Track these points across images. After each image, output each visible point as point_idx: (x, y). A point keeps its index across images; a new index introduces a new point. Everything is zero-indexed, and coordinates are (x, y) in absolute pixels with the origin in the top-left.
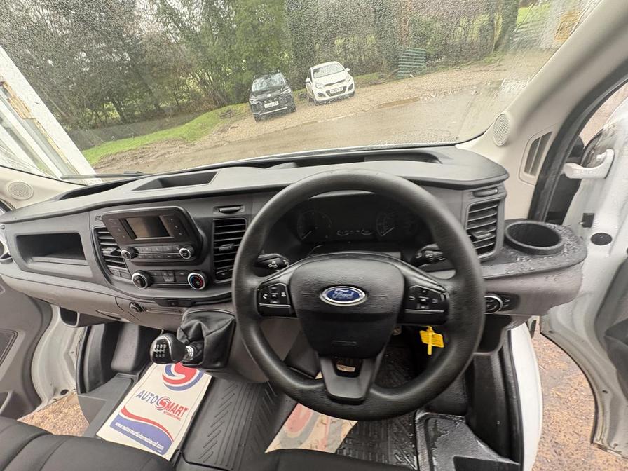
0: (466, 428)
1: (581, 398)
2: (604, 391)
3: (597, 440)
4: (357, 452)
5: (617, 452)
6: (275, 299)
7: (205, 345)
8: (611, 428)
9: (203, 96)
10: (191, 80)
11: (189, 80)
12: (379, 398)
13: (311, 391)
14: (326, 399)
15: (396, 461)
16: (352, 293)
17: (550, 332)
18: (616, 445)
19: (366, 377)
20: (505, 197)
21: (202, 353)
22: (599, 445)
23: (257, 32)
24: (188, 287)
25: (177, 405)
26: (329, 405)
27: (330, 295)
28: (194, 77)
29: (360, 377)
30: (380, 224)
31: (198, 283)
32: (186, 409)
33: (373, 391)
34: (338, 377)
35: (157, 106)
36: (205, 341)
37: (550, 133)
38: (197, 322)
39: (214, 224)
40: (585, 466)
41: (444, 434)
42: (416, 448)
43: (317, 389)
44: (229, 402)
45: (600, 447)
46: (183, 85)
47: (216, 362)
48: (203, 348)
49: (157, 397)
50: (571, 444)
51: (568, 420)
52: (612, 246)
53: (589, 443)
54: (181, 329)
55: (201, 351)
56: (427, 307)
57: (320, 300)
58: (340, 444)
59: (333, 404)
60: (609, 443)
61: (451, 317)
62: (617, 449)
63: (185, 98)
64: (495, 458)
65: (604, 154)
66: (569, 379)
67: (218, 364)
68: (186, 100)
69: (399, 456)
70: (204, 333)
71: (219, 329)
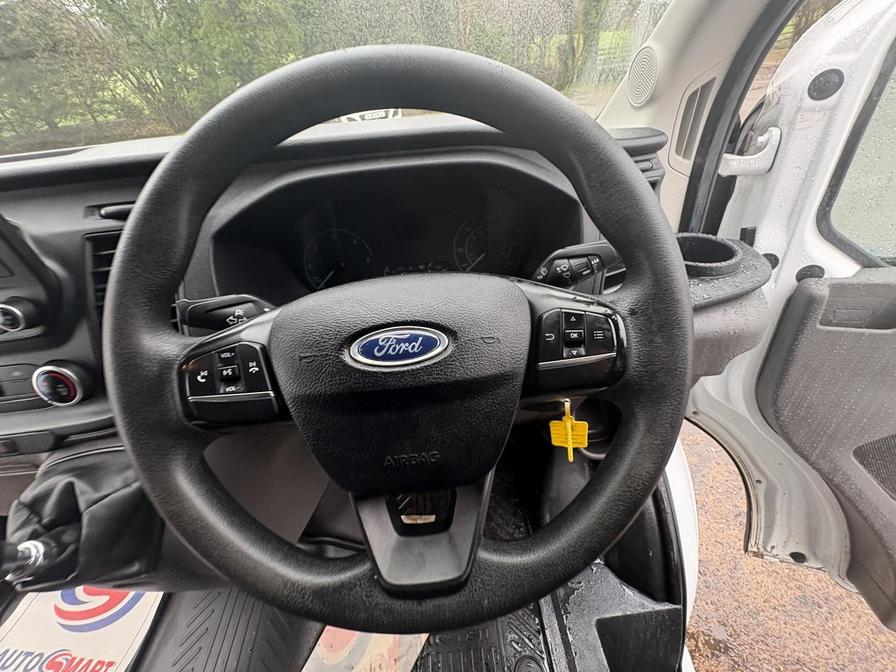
0: (606, 570)
1: (718, 496)
2: (757, 481)
3: (752, 548)
4: (451, 655)
5: (774, 556)
6: (230, 381)
7: (84, 531)
8: (766, 527)
9: (147, 112)
10: (119, 83)
11: (116, 81)
12: (500, 567)
13: (342, 586)
14: (381, 599)
15: (514, 652)
16: (421, 338)
17: (694, 413)
18: (773, 547)
19: (466, 526)
20: (662, 177)
21: (76, 552)
22: (754, 552)
23: (237, 14)
24: (38, 405)
25: (91, 661)
26: (390, 611)
27: (367, 351)
28: (125, 77)
29: (453, 528)
30: (460, 250)
31: (63, 391)
32: (111, 664)
33: (483, 555)
34: (402, 539)
35: (53, 126)
36: (85, 520)
37: (714, 79)
38: (61, 481)
39: (89, 247)
40: (733, 581)
41: (577, 589)
42: (541, 623)
43: (358, 578)
44: (203, 628)
45: (756, 554)
46: (103, 89)
47: (129, 562)
48: (78, 540)
49: (41, 655)
50: (715, 558)
51: (708, 528)
52: (779, 272)
53: (743, 552)
54: (20, 503)
55: (71, 548)
56: (582, 350)
57: (346, 365)
58: (419, 650)
59: (399, 605)
60: (764, 548)
61: (633, 361)
62: (774, 552)
63: (110, 113)
64: (651, 606)
65: (766, 136)
66: (703, 476)
67: (135, 568)
68: (112, 117)
69: (518, 644)
70: (82, 503)
71: (127, 486)
